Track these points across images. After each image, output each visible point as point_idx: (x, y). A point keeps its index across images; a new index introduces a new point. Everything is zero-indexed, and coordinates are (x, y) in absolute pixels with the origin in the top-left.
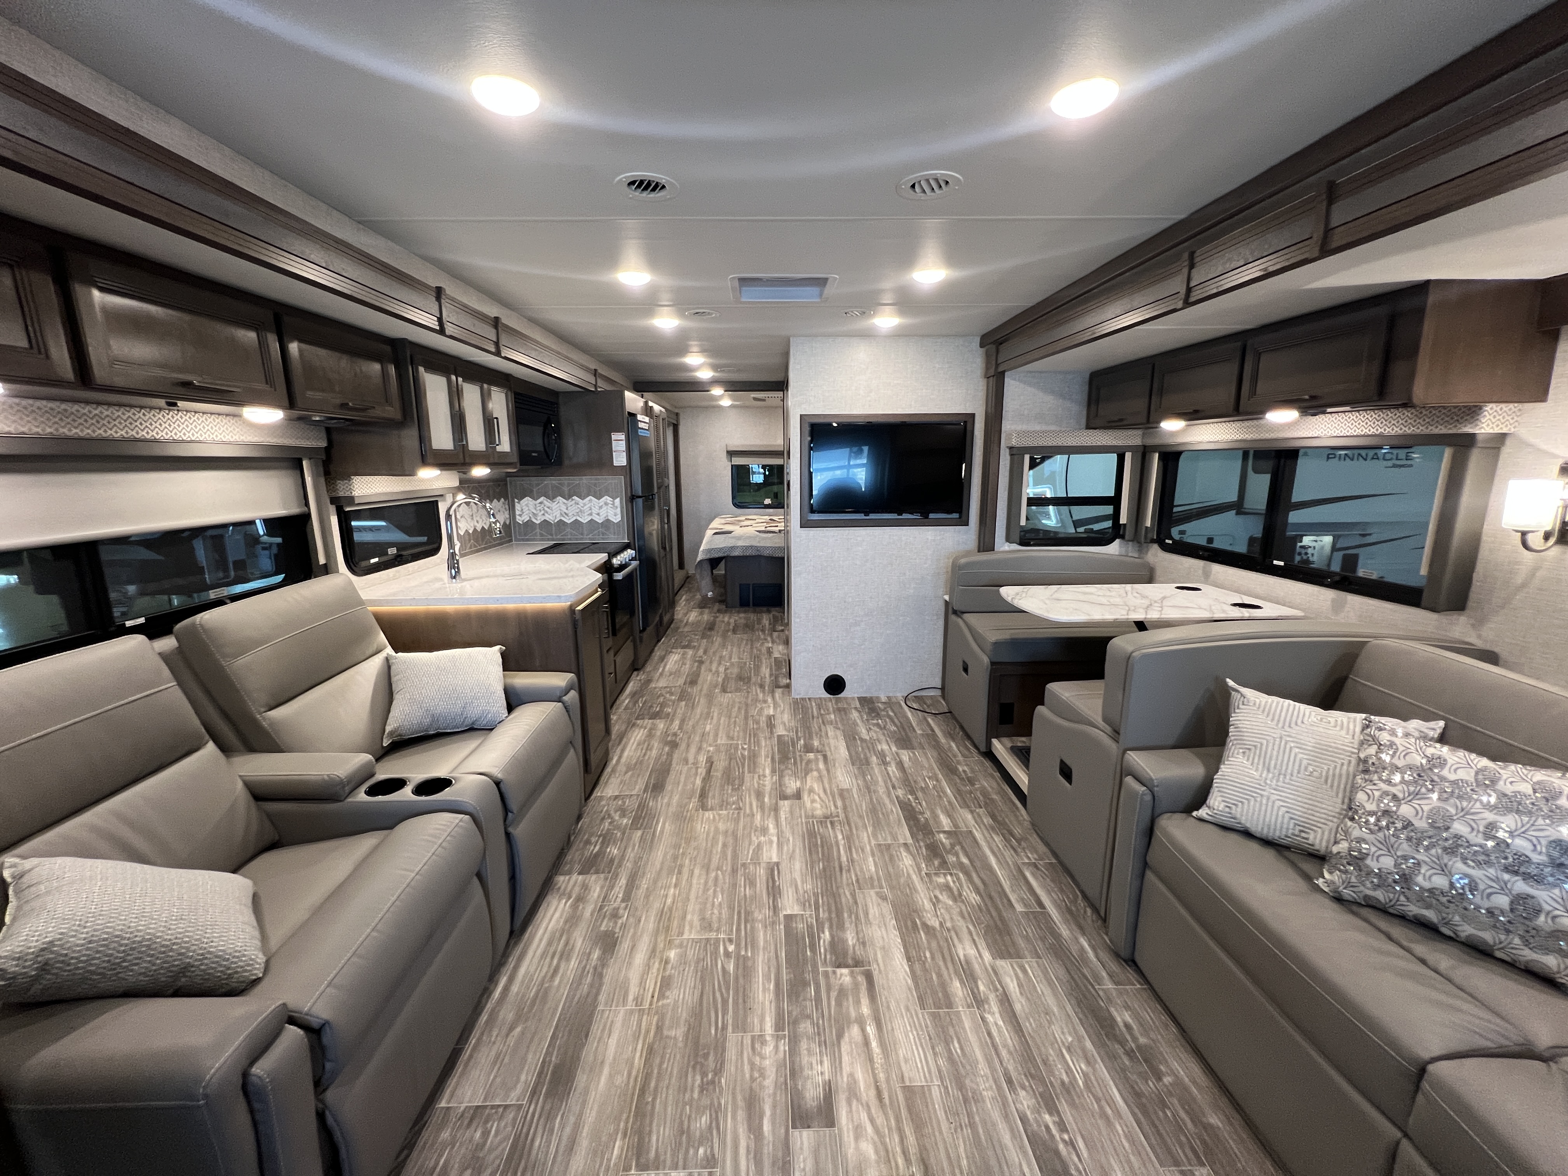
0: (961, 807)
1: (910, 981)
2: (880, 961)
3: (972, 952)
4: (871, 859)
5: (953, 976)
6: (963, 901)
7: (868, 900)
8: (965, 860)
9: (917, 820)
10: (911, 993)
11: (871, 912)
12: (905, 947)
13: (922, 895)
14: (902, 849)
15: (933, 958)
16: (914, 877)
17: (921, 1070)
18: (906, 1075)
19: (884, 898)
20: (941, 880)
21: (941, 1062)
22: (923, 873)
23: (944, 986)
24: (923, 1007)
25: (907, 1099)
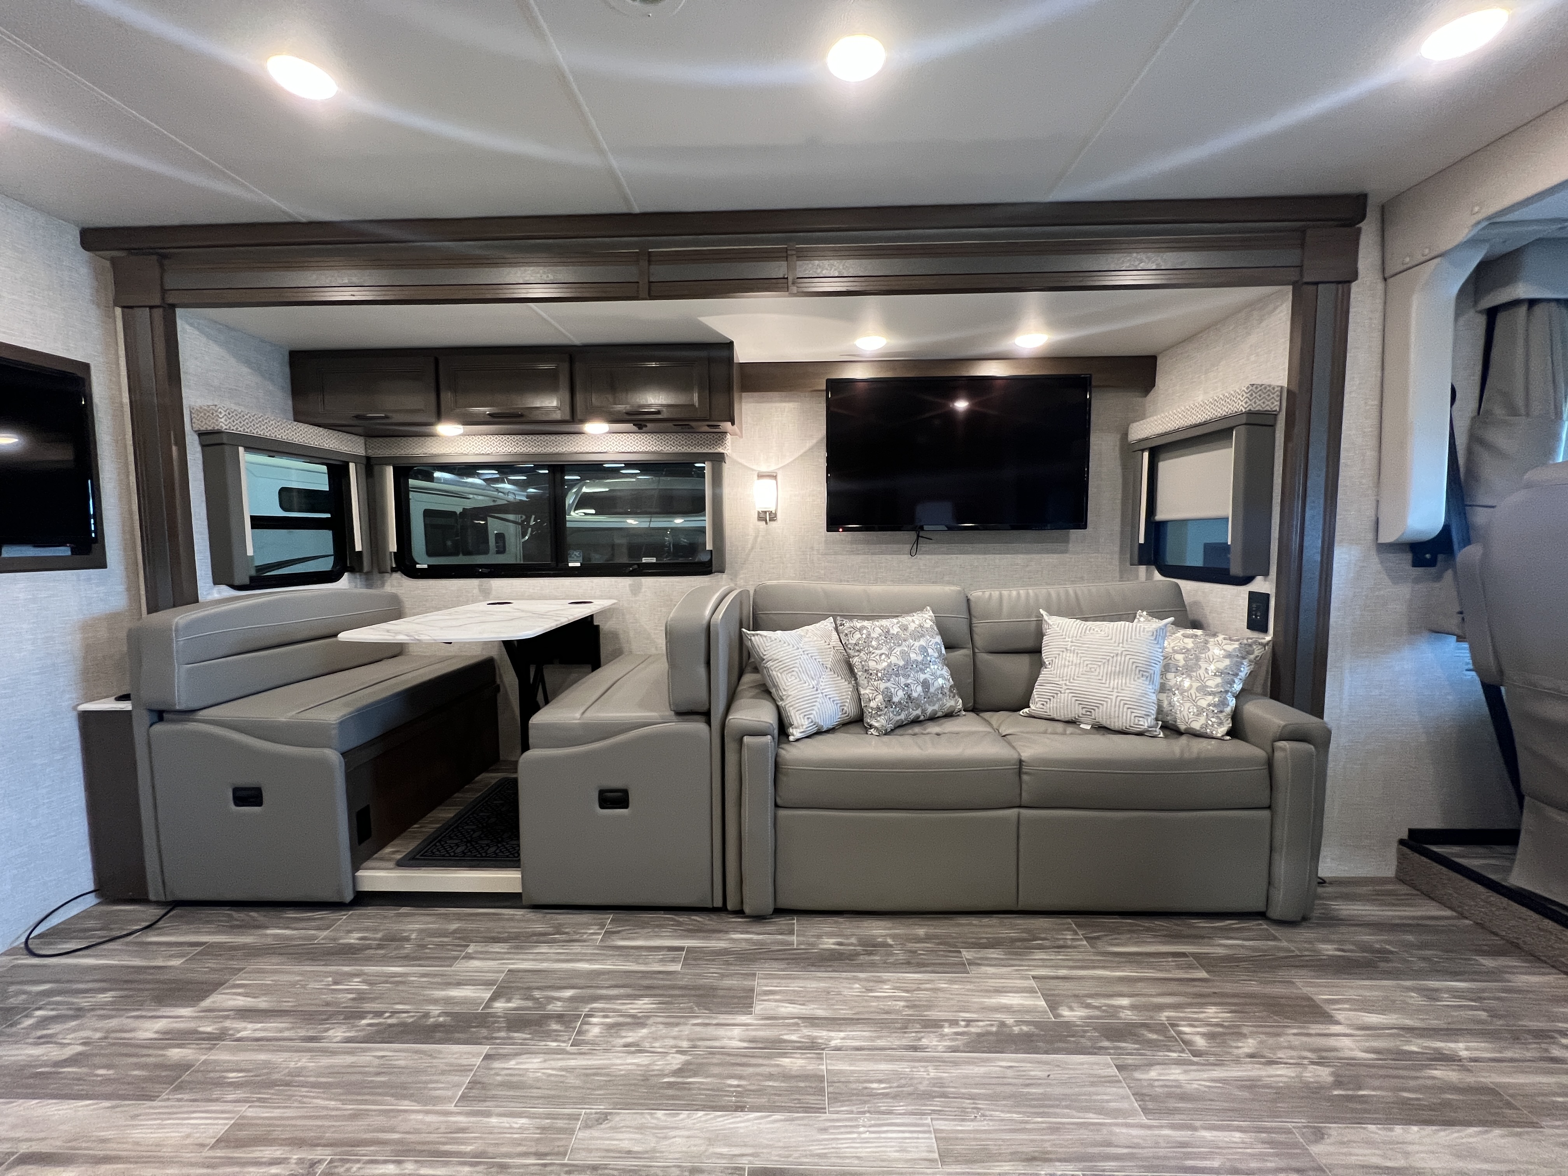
0: (450, 966)
1: (777, 1116)
2: (736, 1151)
3: (737, 1031)
4: (494, 1120)
5: (773, 1062)
6: (649, 1017)
7: (599, 1144)
8: (568, 993)
9: (437, 1027)
10: (797, 1119)
11: (626, 1145)
12: (715, 1108)
13: (618, 1061)
14: (497, 1065)
15: (740, 1077)
16: (572, 1063)
17: (915, 1135)
18: (925, 1155)
19: (604, 1117)
20: (594, 1031)
21: (901, 1109)
22: (569, 1048)
23: (786, 1076)
24: (821, 1110)
25: (957, 1162)
